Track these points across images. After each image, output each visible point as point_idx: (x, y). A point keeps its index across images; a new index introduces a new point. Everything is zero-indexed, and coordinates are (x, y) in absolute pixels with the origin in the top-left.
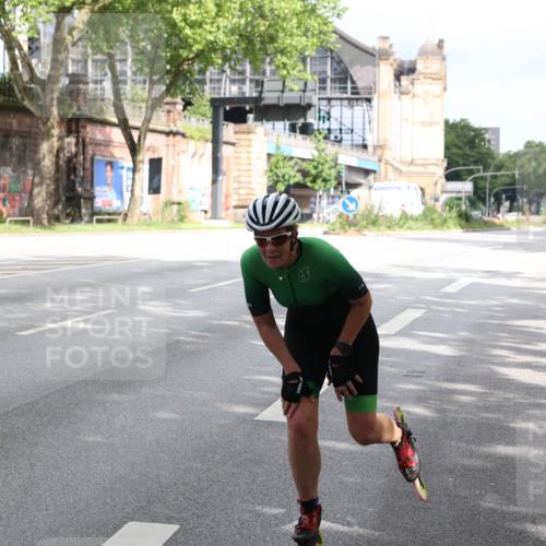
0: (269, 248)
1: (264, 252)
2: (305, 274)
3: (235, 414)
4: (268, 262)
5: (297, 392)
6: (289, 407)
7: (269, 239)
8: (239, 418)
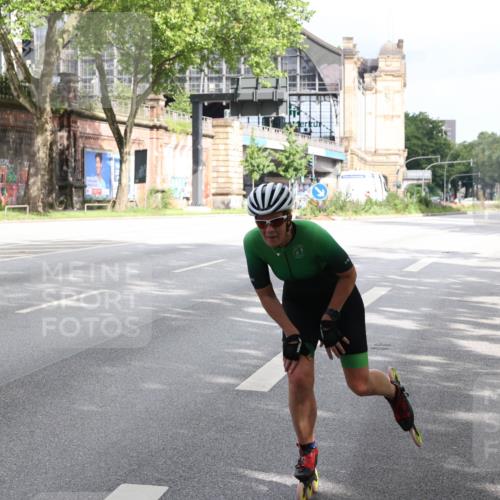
0: (269, 229)
1: (264, 233)
2: (299, 252)
3: (218, 384)
4: (268, 242)
5: (296, 352)
6: (290, 364)
7: (268, 222)
8: (221, 388)
